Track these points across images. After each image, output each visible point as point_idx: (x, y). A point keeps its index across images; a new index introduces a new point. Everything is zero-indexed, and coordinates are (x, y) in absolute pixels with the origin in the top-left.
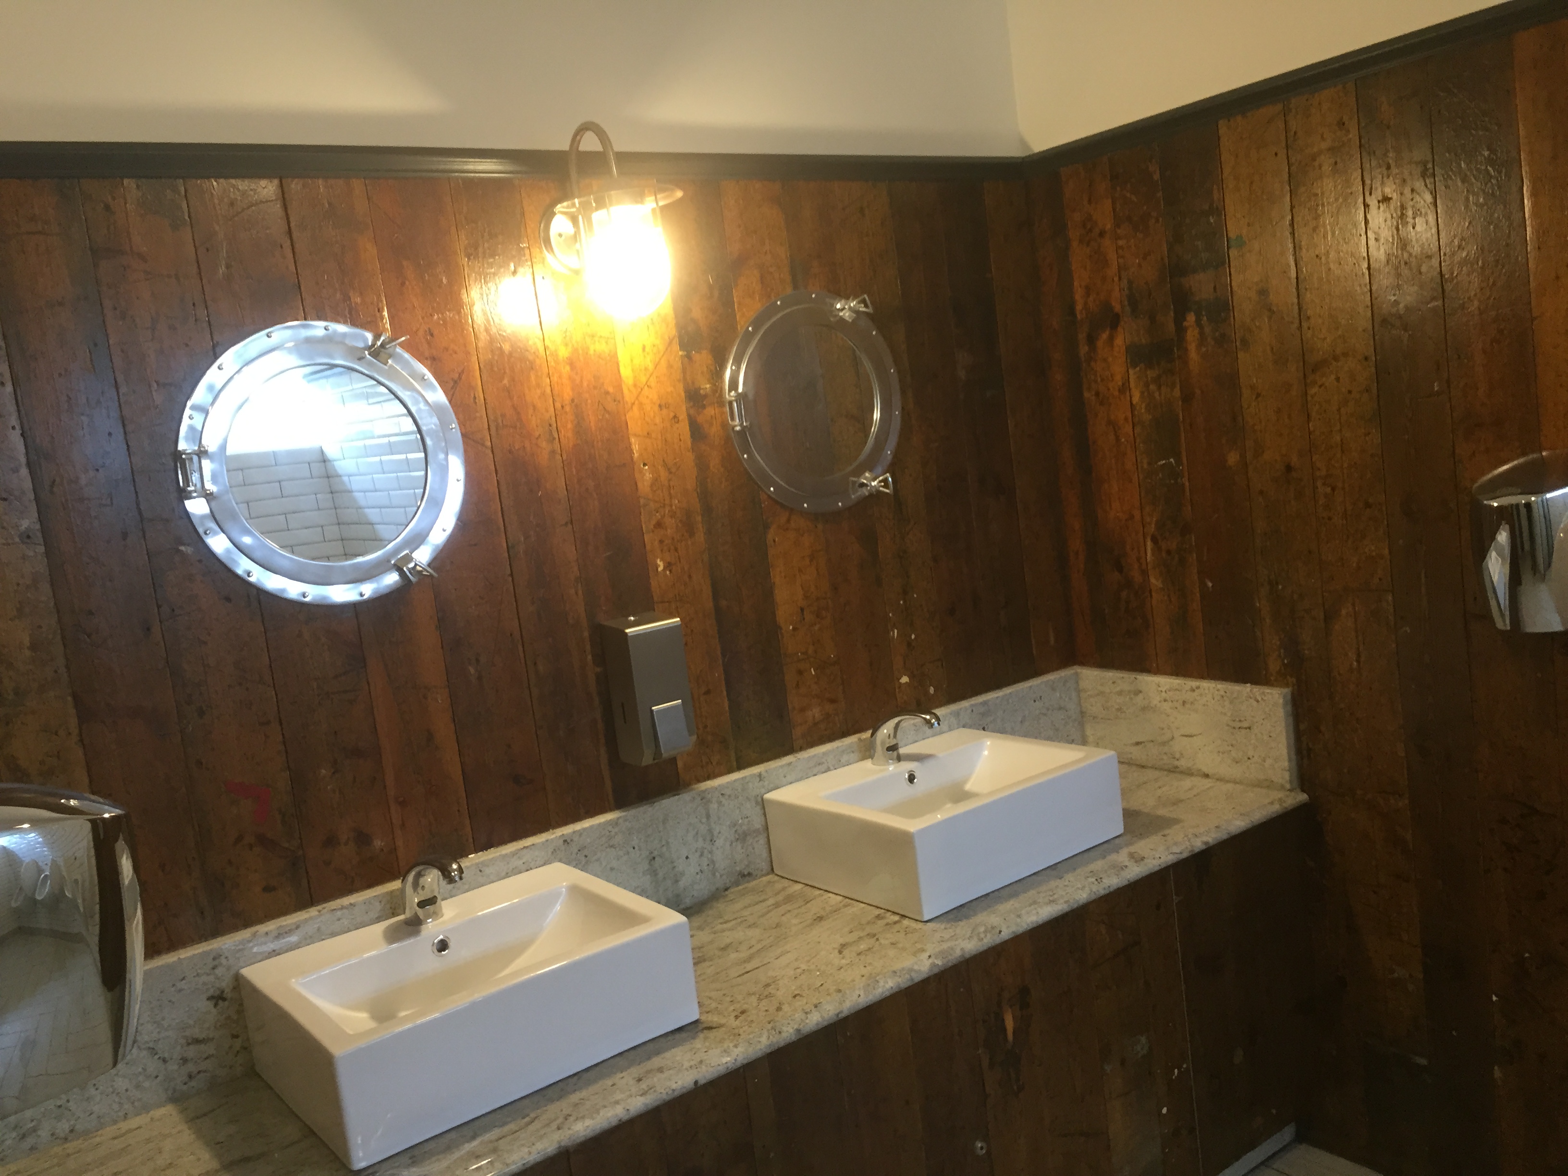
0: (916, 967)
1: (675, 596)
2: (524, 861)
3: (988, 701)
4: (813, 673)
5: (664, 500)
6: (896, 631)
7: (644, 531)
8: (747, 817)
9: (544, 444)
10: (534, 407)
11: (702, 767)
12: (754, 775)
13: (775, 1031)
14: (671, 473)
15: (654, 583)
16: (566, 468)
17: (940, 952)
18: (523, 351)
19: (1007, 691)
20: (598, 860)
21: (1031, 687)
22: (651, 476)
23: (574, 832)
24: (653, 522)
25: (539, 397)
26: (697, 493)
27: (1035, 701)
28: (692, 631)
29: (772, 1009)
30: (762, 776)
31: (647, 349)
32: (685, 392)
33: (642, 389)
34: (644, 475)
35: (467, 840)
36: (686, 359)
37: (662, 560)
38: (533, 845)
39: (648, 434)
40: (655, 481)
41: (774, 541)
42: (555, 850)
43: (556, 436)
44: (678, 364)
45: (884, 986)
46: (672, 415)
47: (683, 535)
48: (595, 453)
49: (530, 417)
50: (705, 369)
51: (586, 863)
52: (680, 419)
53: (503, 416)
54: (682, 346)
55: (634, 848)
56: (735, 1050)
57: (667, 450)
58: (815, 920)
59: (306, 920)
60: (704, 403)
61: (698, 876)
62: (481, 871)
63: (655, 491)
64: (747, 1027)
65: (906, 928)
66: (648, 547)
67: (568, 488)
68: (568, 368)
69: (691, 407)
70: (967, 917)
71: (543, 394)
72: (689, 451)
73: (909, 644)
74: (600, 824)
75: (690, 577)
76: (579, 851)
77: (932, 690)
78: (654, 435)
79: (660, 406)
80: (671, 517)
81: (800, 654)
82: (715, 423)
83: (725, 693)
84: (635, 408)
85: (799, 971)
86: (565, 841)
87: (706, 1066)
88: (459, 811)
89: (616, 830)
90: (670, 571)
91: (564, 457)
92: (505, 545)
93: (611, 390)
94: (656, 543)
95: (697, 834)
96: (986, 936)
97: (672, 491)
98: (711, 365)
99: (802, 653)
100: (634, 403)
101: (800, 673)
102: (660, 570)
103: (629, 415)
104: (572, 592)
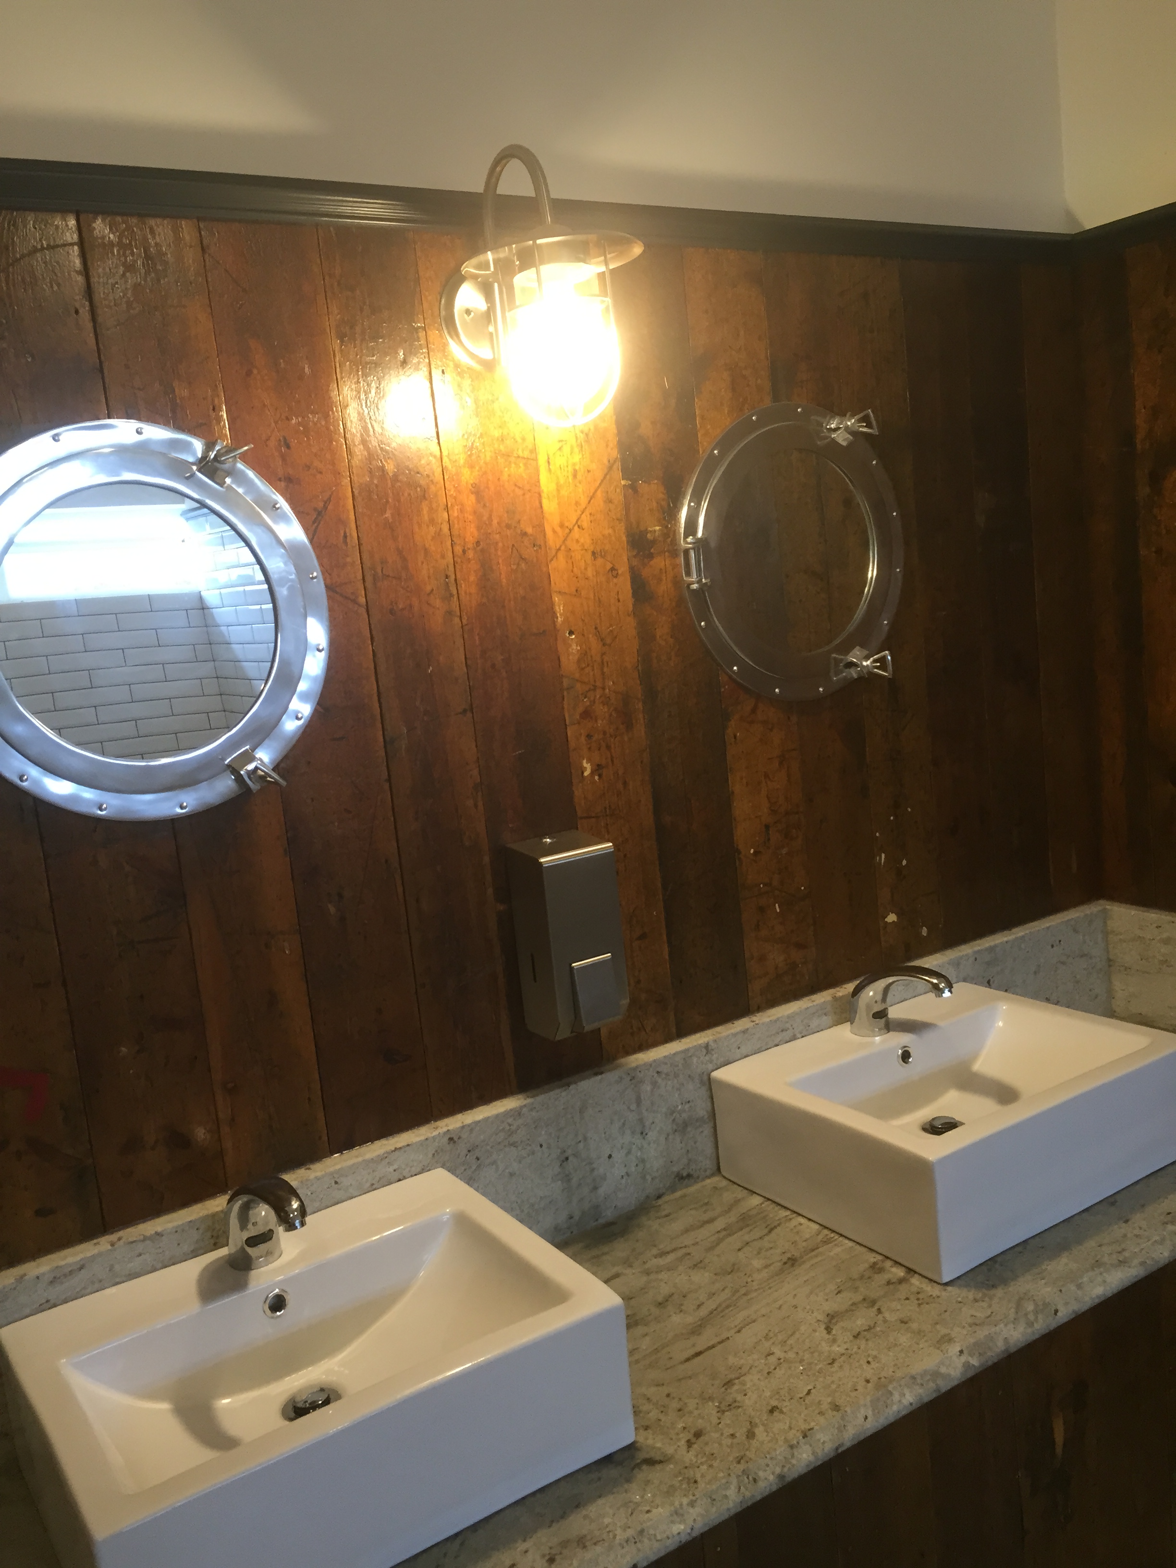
0: (943, 1370)
1: (605, 808)
2: (395, 1167)
3: (996, 946)
4: (778, 911)
5: (595, 681)
6: (883, 856)
7: (567, 723)
8: (689, 1102)
9: (438, 603)
10: (426, 550)
11: (632, 1034)
12: (700, 1045)
13: (748, 1478)
14: (604, 645)
15: (578, 792)
16: (466, 636)
17: (976, 1344)
18: (412, 473)
19: (1019, 932)
20: (494, 1163)
21: (1048, 928)
22: (579, 648)
23: (463, 1127)
24: (580, 709)
25: (433, 538)
26: (639, 673)
27: (1052, 946)
28: (625, 856)
29: (741, 1434)
30: (710, 1048)
31: (579, 477)
32: (627, 536)
33: (570, 530)
34: (571, 646)
35: (320, 1138)
36: (630, 491)
37: (589, 761)
38: (408, 1145)
39: (577, 591)
40: (584, 654)
41: (735, 737)
42: (436, 1151)
43: (455, 592)
44: (618, 499)
45: (900, 1401)
46: (609, 566)
47: (617, 729)
48: (505, 617)
49: (420, 564)
50: (655, 504)
51: (479, 1166)
52: (620, 572)
53: (384, 562)
54: (626, 473)
55: (541, 1146)
56: (691, 1510)
57: (600, 614)
58: (785, 1263)
59: (93, 1258)
60: (652, 550)
61: (624, 1181)
62: (336, 1183)
63: (583, 669)
64: (705, 1467)
65: (918, 1293)
66: (572, 744)
67: (469, 662)
68: (473, 498)
69: (635, 556)
70: (1004, 1281)
71: (439, 533)
72: (629, 615)
73: (899, 873)
74: (497, 1116)
75: (625, 783)
76: (469, 1151)
77: (924, 931)
78: (583, 593)
79: (594, 553)
80: (603, 704)
81: (762, 886)
82: (664, 578)
83: (665, 937)
84: (561, 556)
85: (772, 1359)
86: (451, 1139)
87: (650, 1539)
88: (309, 1099)
89: (520, 1121)
90: (600, 776)
91: (465, 622)
92: (381, 739)
93: (529, 530)
94: (583, 739)
95: (624, 1124)
96: (1037, 1317)
97: (605, 670)
98: (663, 500)
99: (765, 885)
100: (559, 549)
101: (762, 909)
102: (586, 774)
103: (553, 565)
104: (470, 803)
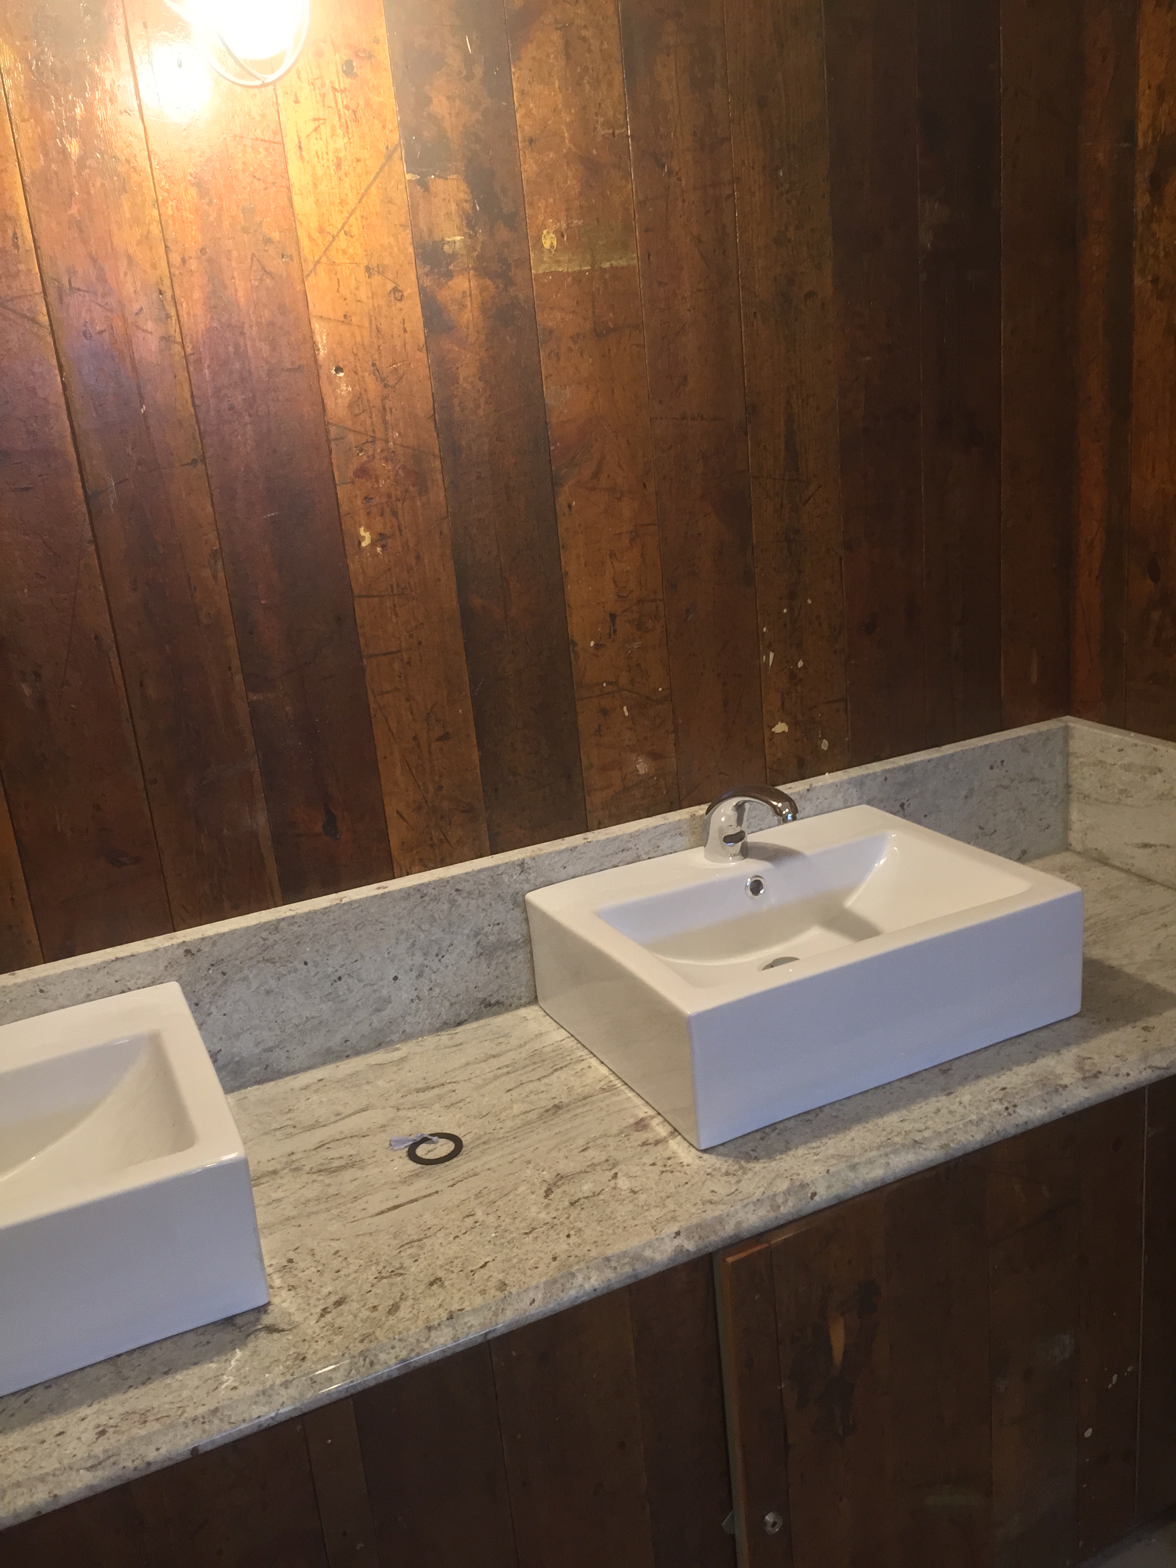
0: (648, 1253)
1: (392, 586)
3: (913, 765)
4: (627, 714)
5: (374, 431)
6: (772, 655)
7: (337, 481)
8: (498, 924)
9: (150, 326)
10: (130, 260)
11: (432, 846)
12: (513, 863)
13: (365, 1360)
14: (386, 386)
15: (353, 566)
16: (191, 369)
17: (699, 1226)
18: (106, 157)
19: (948, 749)
21: (986, 746)
22: (350, 389)
23: (203, 939)
24: (354, 465)
25: (139, 243)
26: (435, 423)
27: (992, 768)
28: (420, 643)
29: (384, 1307)
30: (526, 866)
31: (345, 167)
32: (415, 248)
33: (334, 238)
34: (338, 386)
35: (29, 942)
36: (419, 188)
37: (368, 528)
38: (132, 956)
39: (345, 316)
40: (357, 399)
41: (570, 506)
42: (170, 963)
43: (173, 312)
44: (401, 198)
45: (581, 1286)
46: (390, 286)
47: (406, 491)
48: (246, 345)
49: (122, 275)
50: (453, 207)
51: (225, 982)
52: (405, 294)
53: (72, 272)
54: (412, 164)
55: (306, 963)
56: (283, 1391)
57: (379, 347)
58: (547, 1111)
60: (451, 267)
61: (413, 1005)
62: (41, 991)
63: (356, 416)
64: (322, 1343)
65: (669, 1159)
66: (344, 508)
67: (197, 402)
68: (193, 191)
69: (427, 275)
70: (770, 1154)
71: (147, 236)
72: (420, 350)
73: (793, 676)
74: (247, 929)
75: (418, 558)
76: (212, 965)
77: (825, 745)
78: (355, 320)
79: (368, 269)
80: (387, 460)
81: (605, 685)
82: (469, 304)
83: (474, 739)
84: (321, 269)
86: (188, 952)
87: (222, 1420)
88: (12, 899)
89: (277, 937)
90: (383, 547)
91: (189, 350)
92: (80, 491)
93: (276, 236)
94: (359, 502)
95: (413, 945)
96: (787, 1201)
97: (388, 418)
98: (466, 201)
99: (608, 683)
100: (318, 262)
101: (604, 712)
102: (364, 544)
103: (310, 282)
104: (207, 573)
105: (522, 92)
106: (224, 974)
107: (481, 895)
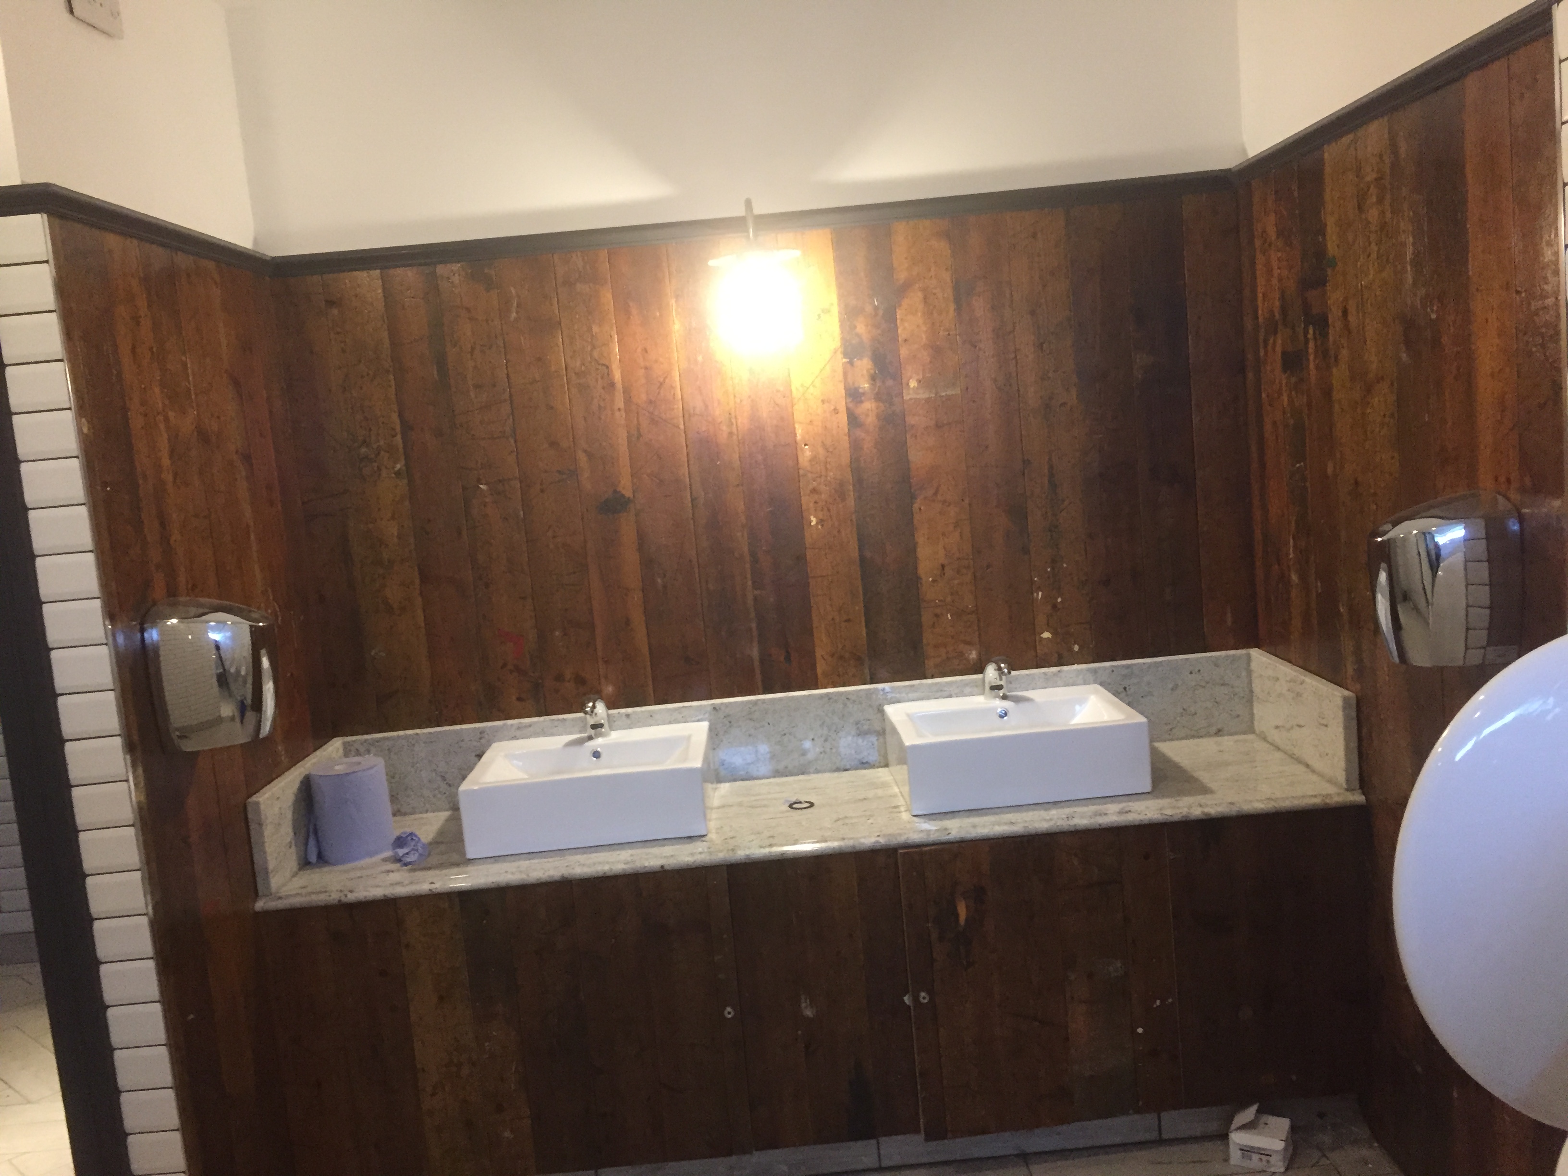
1: (825, 544)
4: (950, 618)
5: (821, 472)
6: (1040, 593)
7: (802, 495)
10: (719, 400)
11: (839, 676)
14: (828, 451)
15: (807, 534)
16: (740, 445)
22: (811, 453)
23: (722, 703)
24: (811, 487)
25: (723, 394)
26: (851, 468)
27: (1192, 673)
28: (838, 572)
30: (884, 692)
31: (814, 358)
32: (845, 391)
33: (808, 388)
34: (805, 452)
35: (647, 695)
36: (849, 365)
37: (815, 517)
38: (690, 706)
39: (811, 421)
40: (814, 458)
41: (920, 509)
42: (706, 713)
43: (734, 423)
44: (840, 371)
46: (833, 408)
47: (835, 500)
48: (765, 435)
49: (715, 408)
50: (865, 372)
52: (840, 411)
53: (695, 407)
54: (845, 354)
55: (769, 724)
57: (826, 434)
60: (862, 398)
61: (822, 755)
62: (650, 716)
63: (813, 465)
66: (804, 507)
67: (742, 459)
69: (850, 402)
70: (943, 818)
71: (727, 392)
72: (845, 435)
73: (1055, 606)
75: (839, 532)
77: (1076, 648)
78: (815, 423)
79: (822, 401)
80: (826, 485)
81: (937, 601)
82: (870, 414)
83: (864, 623)
84: (801, 402)
88: (645, 674)
90: (822, 526)
91: (740, 438)
94: (811, 504)
95: (823, 723)
96: (936, 834)
97: (828, 466)
98: (871, 369)
99: (939, 601)
100: (800, 399)
101: (937, 616)
102: (812, 524)
103: (796, 407)
104: (739, 534)
105: (902, 320)
106: (730, 722)
107: (861, 703)
